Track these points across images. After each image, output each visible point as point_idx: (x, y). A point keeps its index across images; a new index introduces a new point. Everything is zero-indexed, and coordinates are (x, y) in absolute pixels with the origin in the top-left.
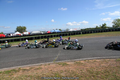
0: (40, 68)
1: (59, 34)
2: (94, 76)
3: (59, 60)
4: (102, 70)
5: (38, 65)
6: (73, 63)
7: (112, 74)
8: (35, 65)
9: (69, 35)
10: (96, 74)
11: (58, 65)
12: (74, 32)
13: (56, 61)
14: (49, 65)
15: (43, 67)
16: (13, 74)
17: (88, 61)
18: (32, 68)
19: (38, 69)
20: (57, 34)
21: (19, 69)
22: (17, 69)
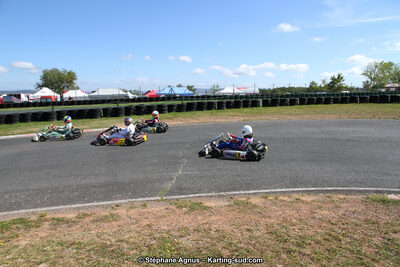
0: (112, 215)
1: (185, 102)
2: (289, 252)
3: (180, 190)
4: (319, 231)
5: (107, 207)
6: (224, 203)
7: (348, 246)
8: (96, 204)
9: (220, 106)
10: (298, 245)
11: (173, 207)
12: (236, 97)
13: (168, 194)
14: (145, 205)
15: (122, 212)
16: (17, 236)
17: (276, 198)
18: (85, 215)
19: (103, 219)
20: (180, 102)
21: (42, 218)
22: (34, 218)
